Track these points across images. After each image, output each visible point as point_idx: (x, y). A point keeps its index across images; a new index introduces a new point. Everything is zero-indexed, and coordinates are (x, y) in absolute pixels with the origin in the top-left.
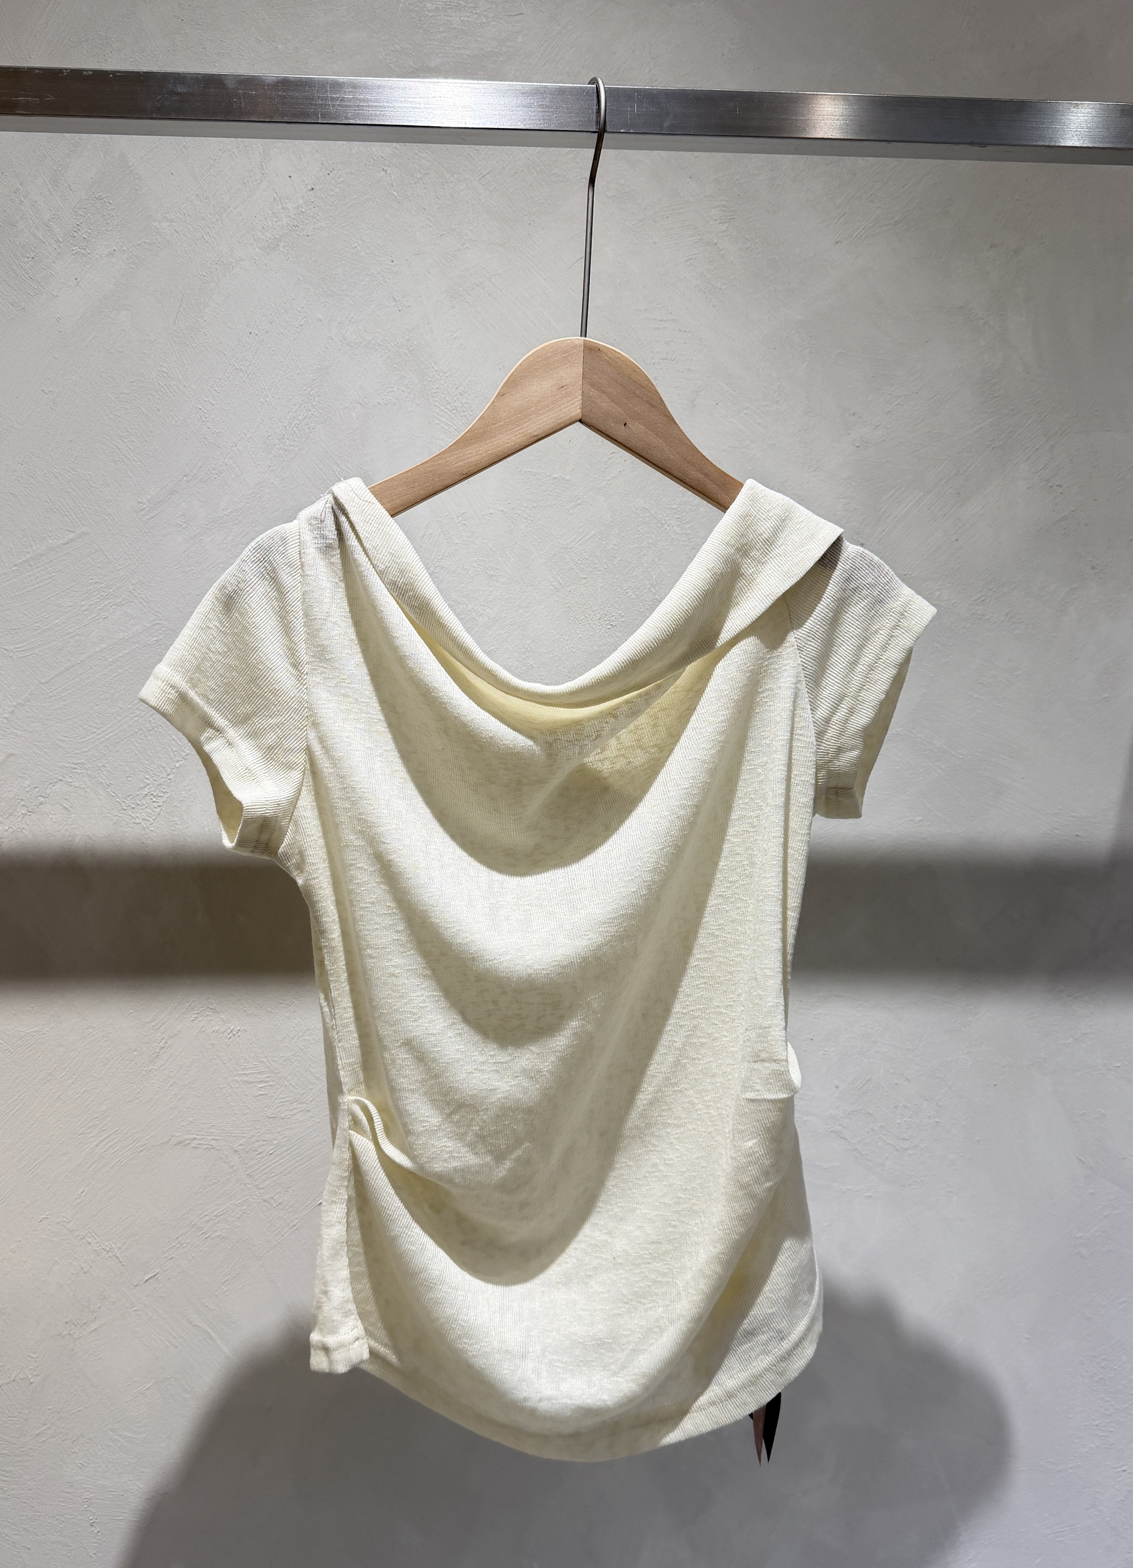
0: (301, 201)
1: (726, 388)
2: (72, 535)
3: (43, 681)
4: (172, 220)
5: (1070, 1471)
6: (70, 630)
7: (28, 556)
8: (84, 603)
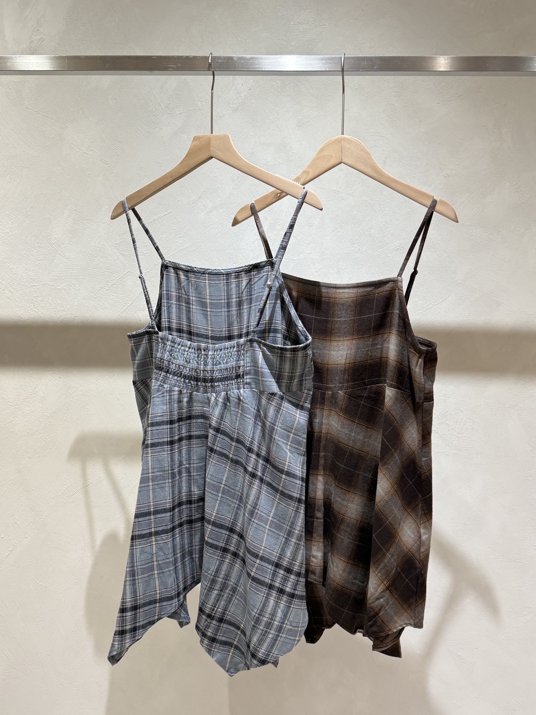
0: (246, 94)
1: (397, 156)
2: (166, 213)
3: (156, 264)
4: (202, 101)
5: (525, 562)
6: (165, 246)
7: (151, 220)
8: (170, 237)
